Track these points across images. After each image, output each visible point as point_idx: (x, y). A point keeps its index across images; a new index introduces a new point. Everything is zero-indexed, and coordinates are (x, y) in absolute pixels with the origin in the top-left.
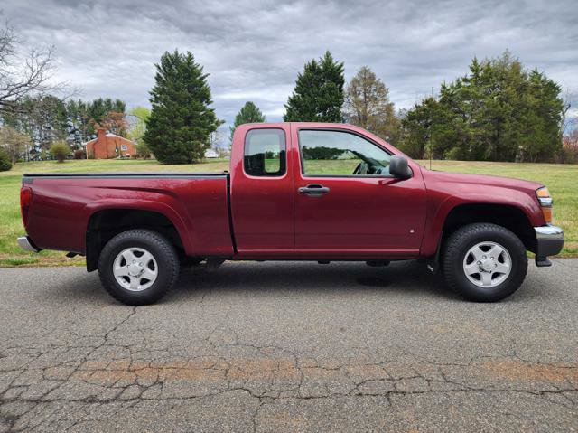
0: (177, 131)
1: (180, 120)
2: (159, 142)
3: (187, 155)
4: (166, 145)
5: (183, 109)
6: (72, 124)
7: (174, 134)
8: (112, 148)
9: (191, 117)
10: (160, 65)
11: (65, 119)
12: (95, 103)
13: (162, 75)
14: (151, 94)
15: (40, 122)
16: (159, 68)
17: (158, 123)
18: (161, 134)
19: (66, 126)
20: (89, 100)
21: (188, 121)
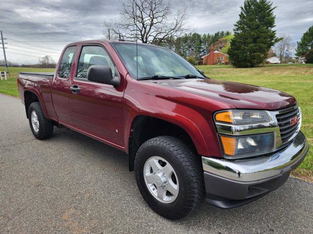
0: (246, 47)
1: (250, 40)
2: (235, 54)
3: (251, 62)
4: (238, 56)
5: (252, 33)
6: (203, 47)
7: (244, 49)
8: (216, 58)
9: (258, 38)
10: (243, 7)
11: (200, 45)
12: (216, 34)
13: (243, 13)
14: (235, 25)
15: (190, 47)
16: (242, 8)
17: (236, 43)
18: (237, 50)
19: (200, 48)
20: (212, 34)
21: (255, 41)
